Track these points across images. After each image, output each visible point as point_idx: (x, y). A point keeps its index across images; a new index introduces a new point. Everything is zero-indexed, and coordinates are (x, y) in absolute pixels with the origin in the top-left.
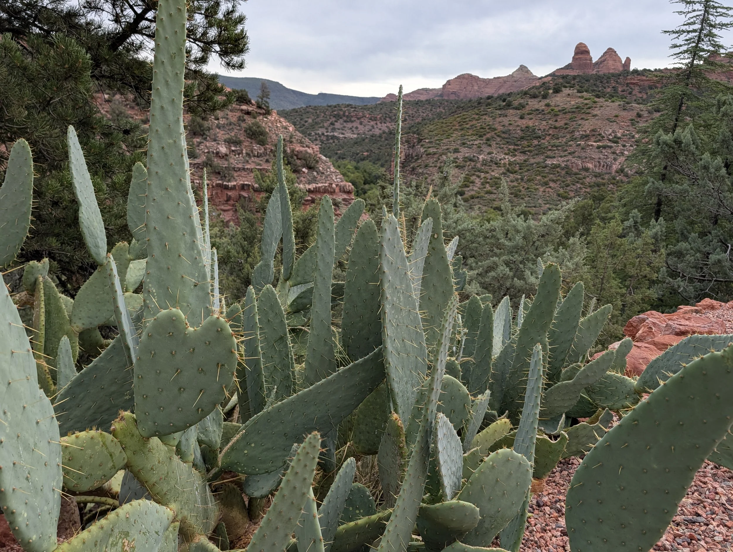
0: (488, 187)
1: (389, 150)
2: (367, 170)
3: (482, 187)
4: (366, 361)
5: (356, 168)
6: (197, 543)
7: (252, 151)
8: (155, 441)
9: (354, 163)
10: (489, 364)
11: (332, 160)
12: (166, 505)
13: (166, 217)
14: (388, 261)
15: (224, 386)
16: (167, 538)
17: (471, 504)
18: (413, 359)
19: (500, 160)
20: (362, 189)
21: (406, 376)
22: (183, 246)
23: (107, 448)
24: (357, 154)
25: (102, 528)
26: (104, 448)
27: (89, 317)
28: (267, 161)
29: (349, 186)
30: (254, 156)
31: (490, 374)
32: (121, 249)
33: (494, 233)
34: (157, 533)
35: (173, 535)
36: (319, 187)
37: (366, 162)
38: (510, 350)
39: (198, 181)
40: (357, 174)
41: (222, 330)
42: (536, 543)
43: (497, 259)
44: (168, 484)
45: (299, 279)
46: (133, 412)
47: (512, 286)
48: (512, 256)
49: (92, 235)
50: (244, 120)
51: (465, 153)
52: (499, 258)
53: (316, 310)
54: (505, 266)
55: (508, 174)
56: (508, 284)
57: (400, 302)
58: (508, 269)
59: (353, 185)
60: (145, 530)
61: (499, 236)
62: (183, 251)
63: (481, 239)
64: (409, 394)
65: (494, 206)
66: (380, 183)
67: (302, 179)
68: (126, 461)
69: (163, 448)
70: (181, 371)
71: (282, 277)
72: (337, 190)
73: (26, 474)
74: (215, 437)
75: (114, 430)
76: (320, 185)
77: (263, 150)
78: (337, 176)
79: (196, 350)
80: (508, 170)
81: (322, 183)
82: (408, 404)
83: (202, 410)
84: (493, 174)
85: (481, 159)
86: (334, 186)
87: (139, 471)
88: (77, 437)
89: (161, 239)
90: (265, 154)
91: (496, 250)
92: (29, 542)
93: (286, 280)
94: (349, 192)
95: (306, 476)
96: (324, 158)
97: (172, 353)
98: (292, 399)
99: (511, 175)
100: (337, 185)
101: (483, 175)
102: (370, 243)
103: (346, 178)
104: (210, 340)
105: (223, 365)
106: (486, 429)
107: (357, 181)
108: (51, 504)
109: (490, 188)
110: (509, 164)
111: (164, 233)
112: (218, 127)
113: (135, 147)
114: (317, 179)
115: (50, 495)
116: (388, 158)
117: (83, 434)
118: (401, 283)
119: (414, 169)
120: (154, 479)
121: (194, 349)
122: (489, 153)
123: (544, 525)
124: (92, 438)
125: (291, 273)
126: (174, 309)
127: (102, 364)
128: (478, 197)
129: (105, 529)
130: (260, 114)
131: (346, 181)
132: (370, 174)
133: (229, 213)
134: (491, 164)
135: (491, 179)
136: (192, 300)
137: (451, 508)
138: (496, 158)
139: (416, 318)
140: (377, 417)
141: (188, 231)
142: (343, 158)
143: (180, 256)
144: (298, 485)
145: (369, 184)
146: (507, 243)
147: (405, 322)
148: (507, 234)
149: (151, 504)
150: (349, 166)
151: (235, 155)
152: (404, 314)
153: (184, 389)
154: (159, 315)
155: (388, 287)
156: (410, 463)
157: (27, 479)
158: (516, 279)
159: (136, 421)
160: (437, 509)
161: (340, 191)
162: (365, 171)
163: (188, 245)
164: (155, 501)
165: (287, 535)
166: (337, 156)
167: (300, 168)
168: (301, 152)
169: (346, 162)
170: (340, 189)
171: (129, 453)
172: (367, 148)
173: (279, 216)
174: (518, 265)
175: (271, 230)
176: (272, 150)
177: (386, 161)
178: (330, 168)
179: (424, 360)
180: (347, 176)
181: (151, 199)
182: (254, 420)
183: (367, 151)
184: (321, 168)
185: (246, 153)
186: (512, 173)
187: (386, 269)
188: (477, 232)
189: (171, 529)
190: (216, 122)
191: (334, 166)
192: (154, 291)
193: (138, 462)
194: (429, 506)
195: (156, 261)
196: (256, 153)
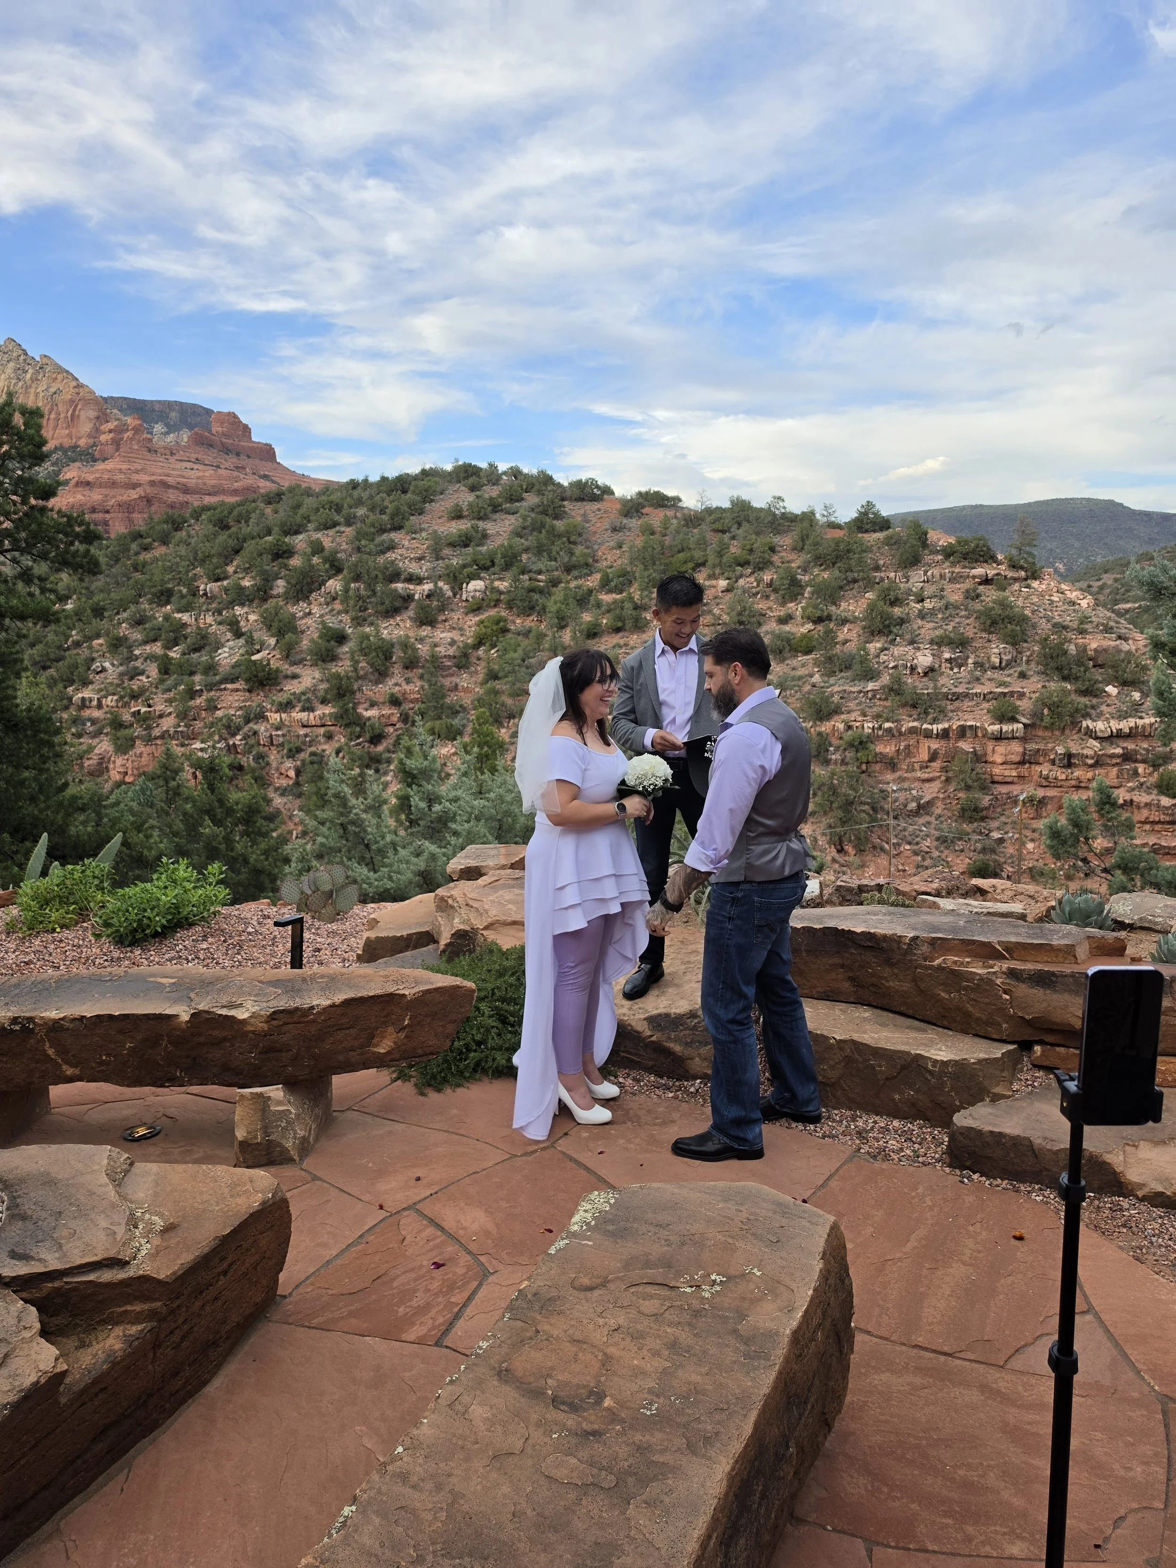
7: (989, 658)
28: (1022, 676)
30: (994, 668)
36: (1145, 726)
50: (978, 596)
67: (1104, 708)
76: (1147, 721)
77: (1013, 653)
90: (1017, 661)
112: (922, 615)
114: (1142, 708)
130: (1016, 580)
133: (932, 785)
151: (951, 669)
167: (1100, 685)
168: (1105, 650)
176: (1033, 652)
185: (976, 663)
190: (918, 606)
196: (997, 660)
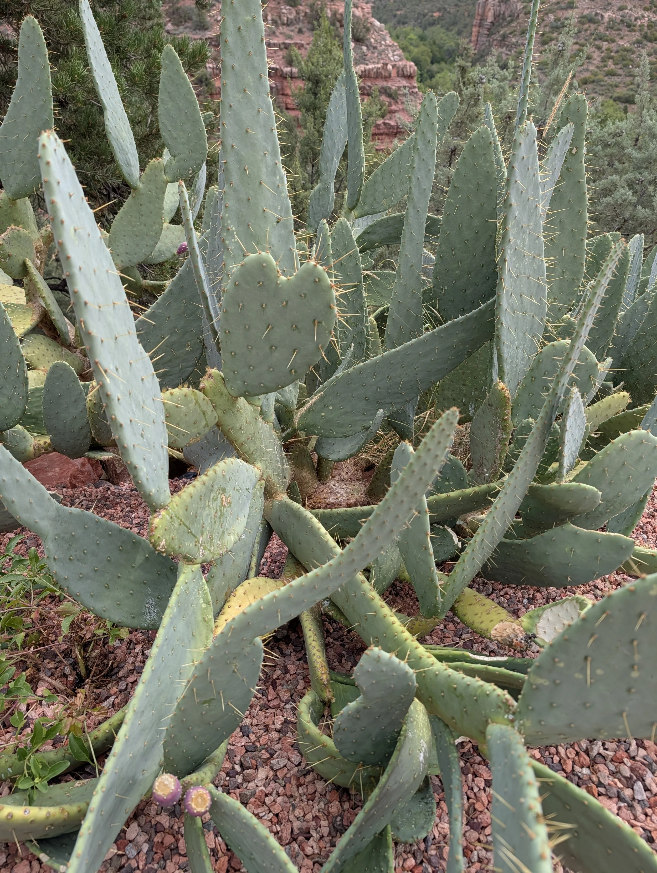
0: (611, 65)
1: (470, 7)
2: (437, 41)
3: (602, 64)
4: (468, 319)
5: (422, 38)
6: (280, 501)
7: (280, 17)
8: (242, 401)
9: (419, 30)
10: (613, 324)
11: (388, 26)
12: (252, 463)
13: (244, 131)
14: (518, 189)
15: (320, 346)
16: (254, 495)
17: (594, 488)
18: (529, 318)
19: (636, 19)
20: (428, 71)
21: (518, 339)
22: (264, 170)
23: (200, 407)
24: (425, 16)
25: (204, 484)
26: (197, 406)
27: (127, 253)
28: (300, 31)
29: (411, 67)
30: (283, 24)
31: (611, 338)
32: (156, 168)
33: (619, 139)
34: (247, 490)
35: (260, 493)
36: (370, 70)
37: (436, 28)
38: (640, 307)
39: (211, 65)
40: (423, 48)
41: (320, 280)
42: (642, 528)
43: (618, 177)
44: (255, 443)
45: (366, 208)
46: (219, 370)
47: (633, 217)
48: (640, 173)
49: (122, 150)
51: (583, 9)
52: (621, 177)
53: (405, 253)
54: (627, 188)
55: (645, 42)
56: (627, 215)
57: (524, 245)
58: (630, 193)
59: (416, 65)
60: (237, 488)
61: (624, 143)
62: (264, 177)
63: (600, 147)
64: (519, 361)
65: (616, 95)
66: (460, 62)
68: (217, 420)
69: (249, 408)
70: (272, 328)
71: (345, 205)
72: (394, 74)
73: (141, 431)
74: (291, 397)
75: (204, 388)
76: (371, 66)
77: (294, 13)
78: (394, 51)
79: (290, 303)
80: (645, 37)
81: (374, 63)
82: (516, 371)
83: (295, 372)
84: (621, 43)
85: (606, 19)
86: (390, 67)
87: (229, 431)
88: (171, 394)
89: (240, 161)
90: (297, 20)
91: (617, 164)
92: (150, 495)
93: (351, 209)
94: (410, 77)
95: (439, 453)
96: (377, 23)
97: (262, 306)
98: (376, 360)
99: (649, 44)
100: (394, 66)
101: (605, 45)
102: (481, 162)
103: (407, 54)
104: (305, 292)
105: (319, 322)
106: (598, 403)
107: (422, 58)
108: (162, 461)
109: (613, 67)
110: (648, 26)
111: (243, 153)
113: (144, 18)
114: (367, 58)
115: (160, 450)
116: (468, 20)
117: (176, 391)
118: (529, 221)
119: (504, 37)
120: (243, 439)
121: (287, 303)
122: (621, 9)
123: (651, 510)
124: (185, 396)
125: (357, 200)
126: (263, 253)
127: (160, 311)
128: (593, 82)
129: (207, 484)
131: (407, 59)
132: (440, 48)
134: (620, 26)
135: (617, 52)
136: (274, 240)
137: (569, 490)
138: (631, 15)
139: (540, 267)
140: (467, 382)
141: (270, 150)
142: (404, 23)
143: (261, 183)
144: (429, 461)
145: (439, 62)
146: (636, 154)
147: (527, 272)
148: (637, 140)
149: (240, 462)
150: (412, 36)
152: (527, 261)
153: (276, 348)
154: (246, 259)
155: (513, 226)
156: (528, 441)
157: (142, 435)
158: (639, 207)
159: (224, 379)
160: (552, 490)
161: (398, 76)
162: (434, 43)
163: (269, 169)
164: (243, 459)
165: (410, 509)
166: (396, 19)
169: (407, 28)
170: (398, 72)
171: (220, 412)
172: (438, 5)
173: (344, 119)
174: (645, 187)
175: (332, 139)
176: (306, 13)
177: (465, 26)
178: (385, 40)
179: (542, 320)
180: (409, 52)
181: (227, 106)
182: (332, 381)
183: (439, 10)
184: (372, 40)
185: (273, 20)
186: (650, 41)
187: (513, 201)
188: (594, 137)
189: (258, 487)
191: (391, 36)
192: (234, 229)
193: (228, 421)
194: (541, 485)
195: (235, 190)
196: (285, 19)
